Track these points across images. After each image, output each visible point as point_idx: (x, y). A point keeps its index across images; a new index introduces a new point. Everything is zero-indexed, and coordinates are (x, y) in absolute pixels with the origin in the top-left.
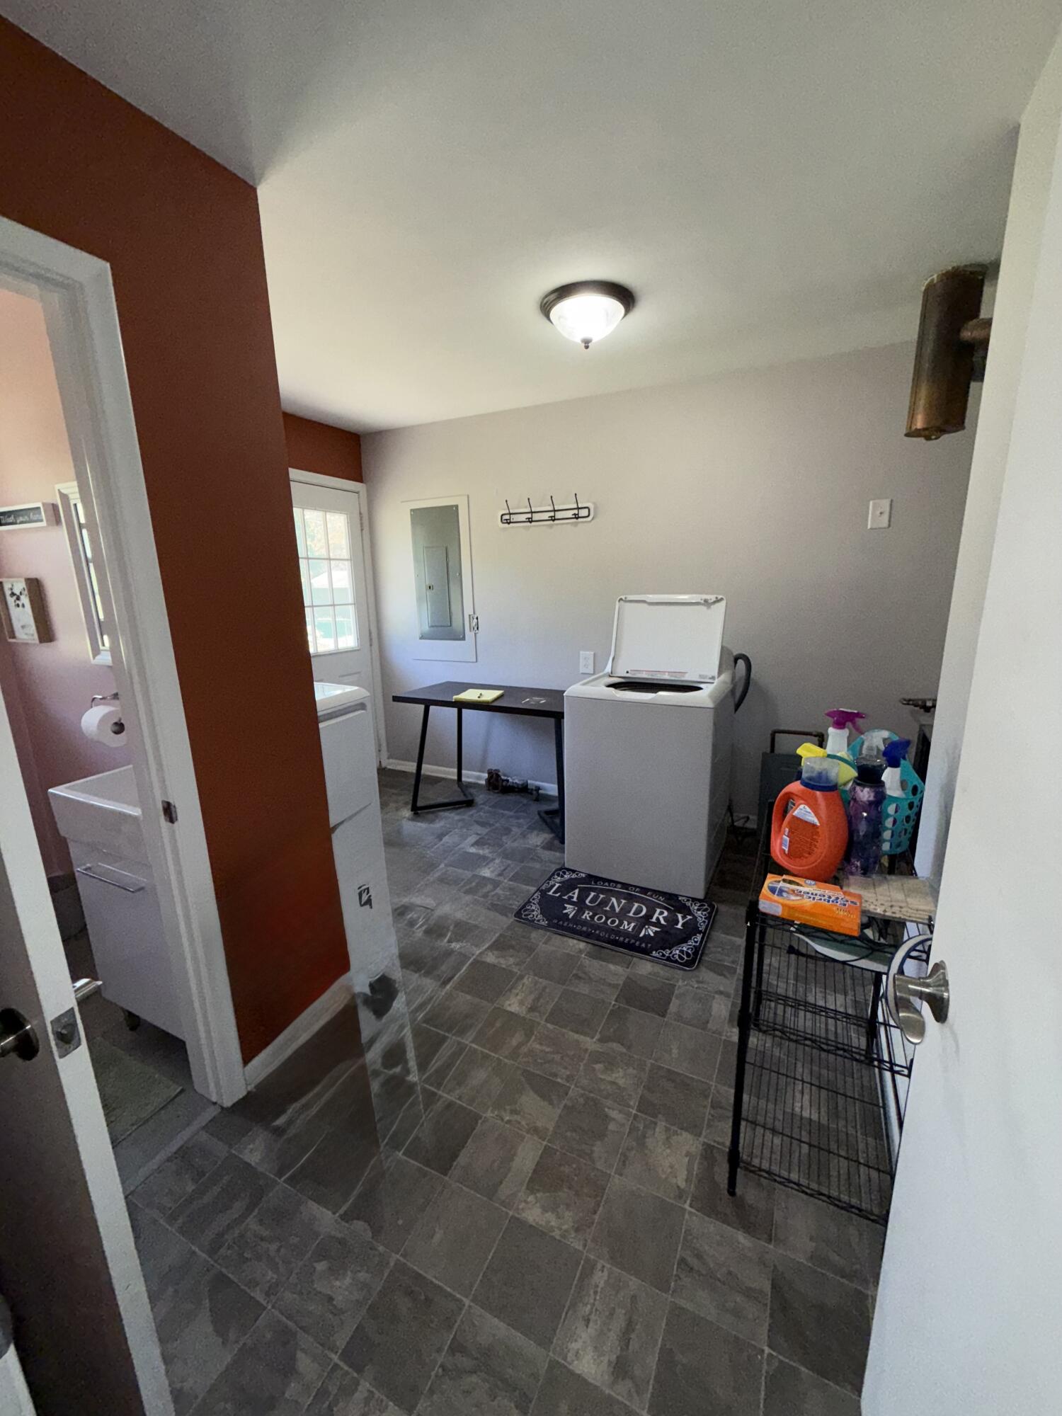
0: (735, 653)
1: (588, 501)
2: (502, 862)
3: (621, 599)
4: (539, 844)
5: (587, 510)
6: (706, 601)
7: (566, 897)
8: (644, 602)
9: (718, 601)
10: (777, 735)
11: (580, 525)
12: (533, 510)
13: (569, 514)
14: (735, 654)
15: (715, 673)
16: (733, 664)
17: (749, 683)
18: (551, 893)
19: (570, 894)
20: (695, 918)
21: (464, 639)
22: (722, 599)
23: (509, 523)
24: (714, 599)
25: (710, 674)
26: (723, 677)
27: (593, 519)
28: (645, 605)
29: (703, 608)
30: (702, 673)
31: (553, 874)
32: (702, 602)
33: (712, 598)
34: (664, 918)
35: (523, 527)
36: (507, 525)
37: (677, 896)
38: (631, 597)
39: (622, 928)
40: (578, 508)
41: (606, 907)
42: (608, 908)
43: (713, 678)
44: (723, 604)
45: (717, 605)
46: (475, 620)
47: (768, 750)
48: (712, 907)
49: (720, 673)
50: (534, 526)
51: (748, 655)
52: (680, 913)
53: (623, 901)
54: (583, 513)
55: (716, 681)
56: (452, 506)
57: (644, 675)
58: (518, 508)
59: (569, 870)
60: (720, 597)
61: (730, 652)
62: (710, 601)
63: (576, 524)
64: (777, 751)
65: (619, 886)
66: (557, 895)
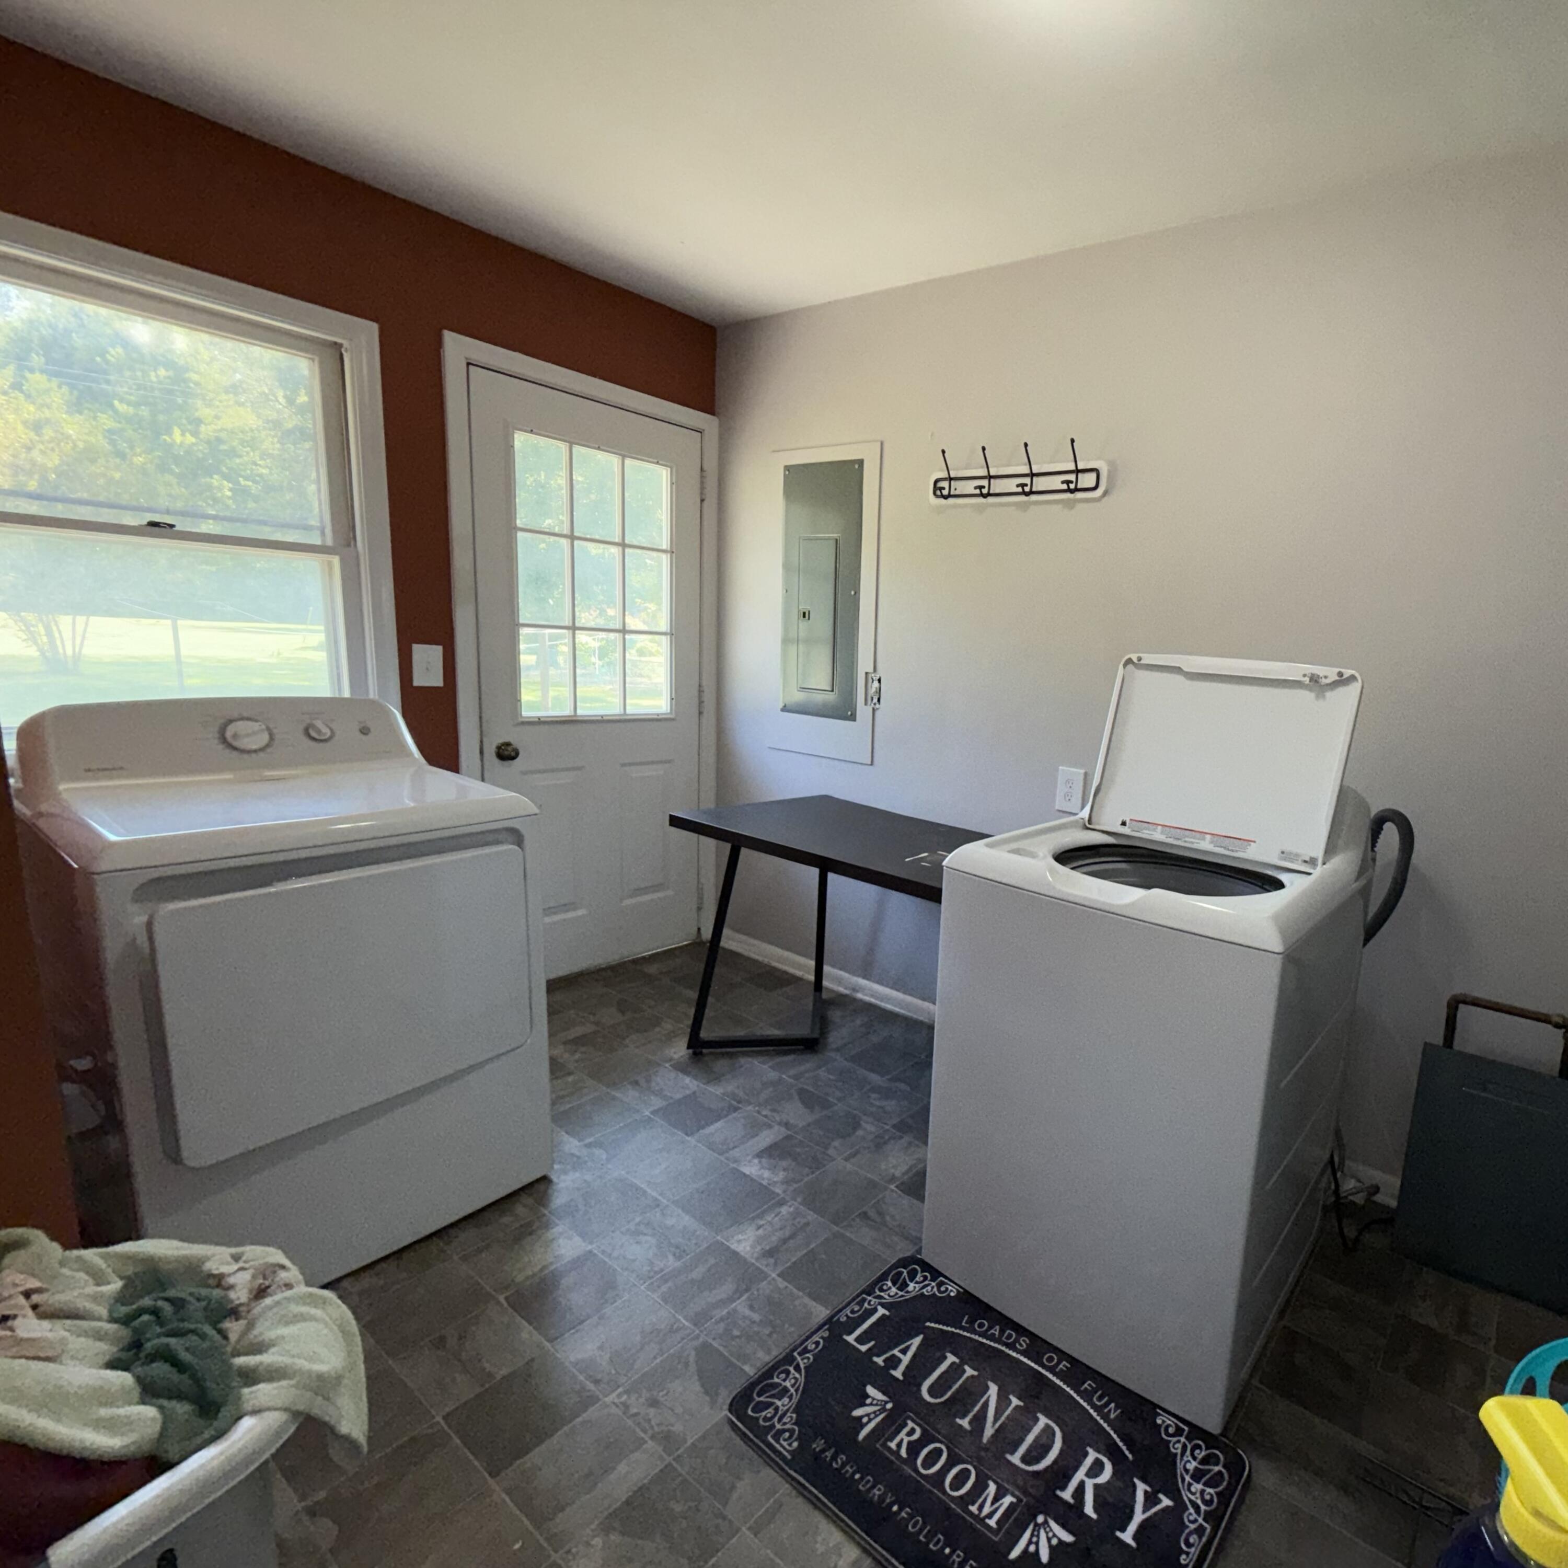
0: (1376, 808)
1: (1099, 458)
2: (796, 1214)
3: (1129, 661)
4: (898, 1174)
5: (1094, 475)
6: (1314, 679)
7: (879, 1360)
8: (1177, 670)
9: (1342, 681)
10: (1462, 1007)
11: (1079, 506)
12: (992, 473)
13: (1056, 483)
14: (1374, 811)
15: (1318, 850)
16: (1365, 834)
17: (1404, 881)
18: (851, 1339)
19: (896, 1352)
20: (1180, 1506)
21: (853, 718)
22: (1352, 678)
23: (945, 497)
24: (1334, 677)
25: (1308, 854)
26: (1337, 862)
27: (1105, 493)
28: (1180, 678)
29: (1306, 696)
30: (1288, 848)
31: (883, 1277)
32: (1307, 680)
33: (1329, 673)
34: (1096, 1487)
35: (972, 505)
36: (942, 501)
37: (1154, 1407)
38: (1148, 659)
39: (974, 1509)
40: (1077, 471)
41: (963, 1417)
42: (965, 1423)
43: (1312, 862)
44: (1354, 689)
45: (1341, 690)
46: (876, 684)
47: (1439, 1040)
48: (1235, 1466)
49: (1330, 850)
50: (993, 505)
51: (1408, 816)
52: (1144, 1480)
53: (1015, 1402)
54: (1087, 480)
55: (1318, 872)
56: (853, 462)
57: (1158, 836)
58: (967, 467)
59: (926, 1267)
60: (1348, 673)
61: (1363, 805)
62: (1324, 681)
63: (1070, 505)
64: (1457, 1045)
65: (1024, 1342)
66: (864, 1348)
